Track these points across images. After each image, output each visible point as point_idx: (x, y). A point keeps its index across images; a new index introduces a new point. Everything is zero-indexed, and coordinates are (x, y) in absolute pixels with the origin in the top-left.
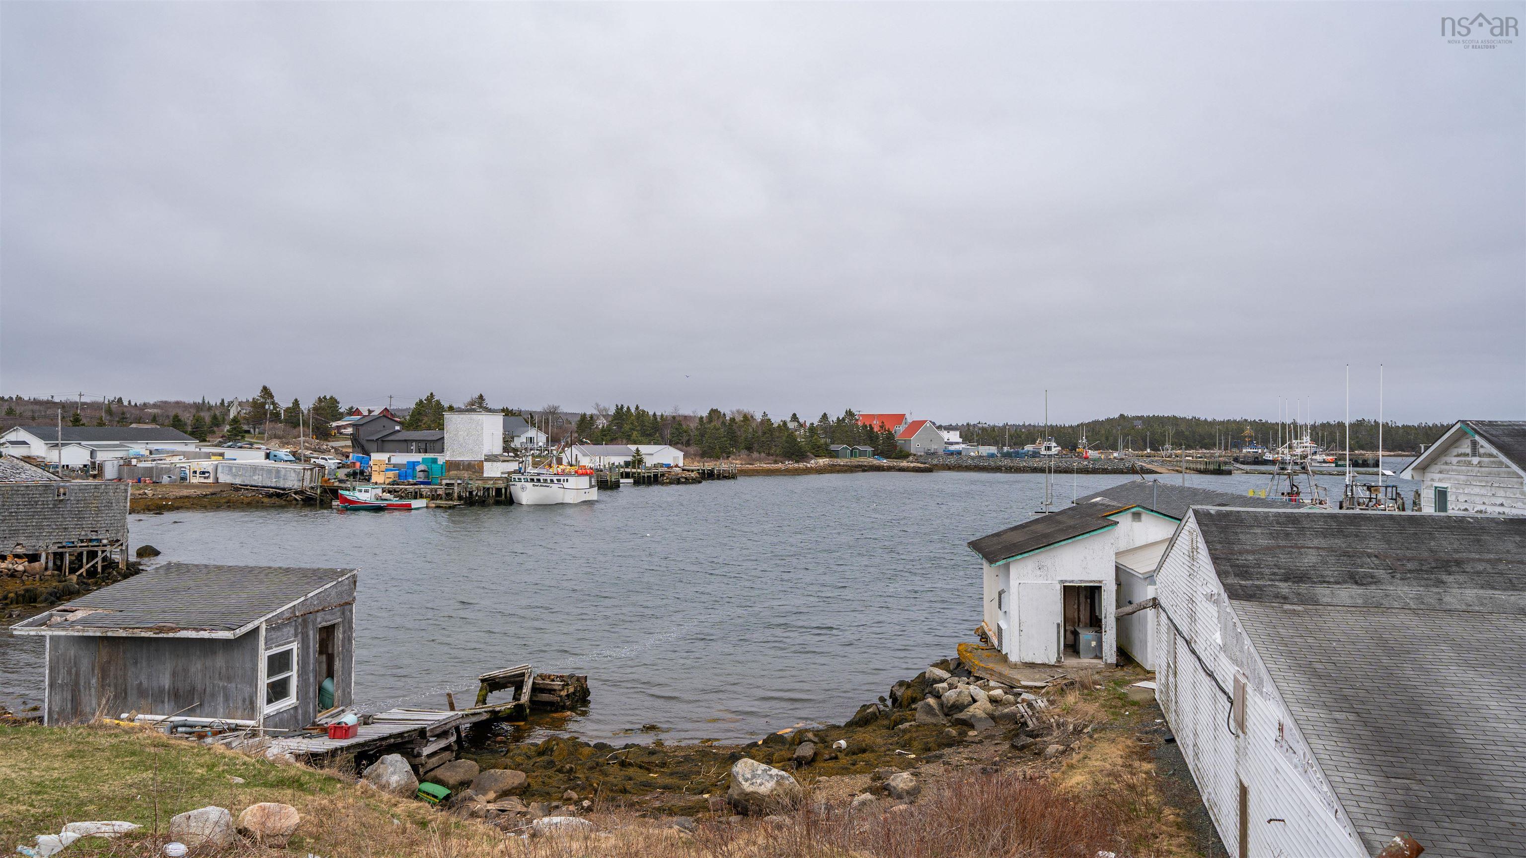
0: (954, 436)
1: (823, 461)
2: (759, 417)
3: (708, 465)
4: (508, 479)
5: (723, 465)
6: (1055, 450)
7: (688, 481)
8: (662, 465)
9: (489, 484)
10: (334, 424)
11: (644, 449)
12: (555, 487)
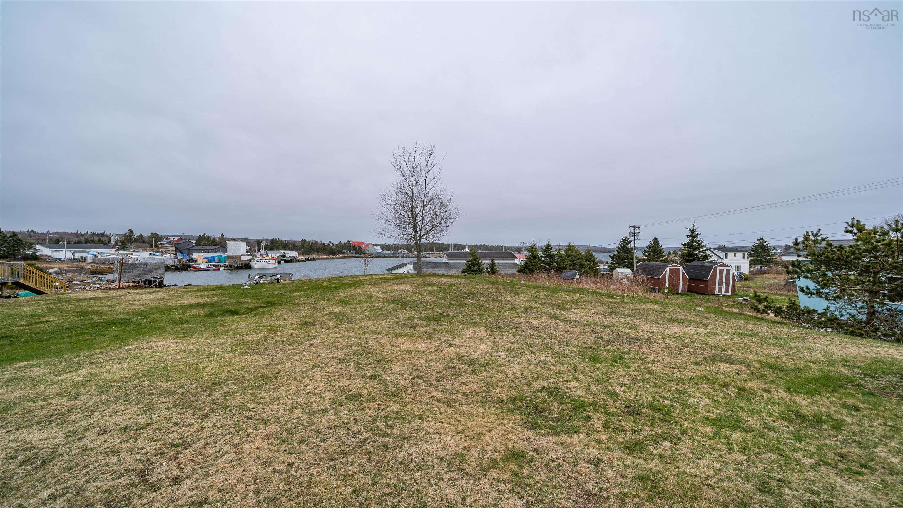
0: (378, 248)
1: (341, 255)
2: (319, 242)
3: (307, 257)
4: (250, 261)
5: (310, 257)
6: (406, 252)
7: (301, 261)
8: (291, 257)
9: (243, 263)
10: (160, 243)
11: (286, 252)
12: (266, 263)
